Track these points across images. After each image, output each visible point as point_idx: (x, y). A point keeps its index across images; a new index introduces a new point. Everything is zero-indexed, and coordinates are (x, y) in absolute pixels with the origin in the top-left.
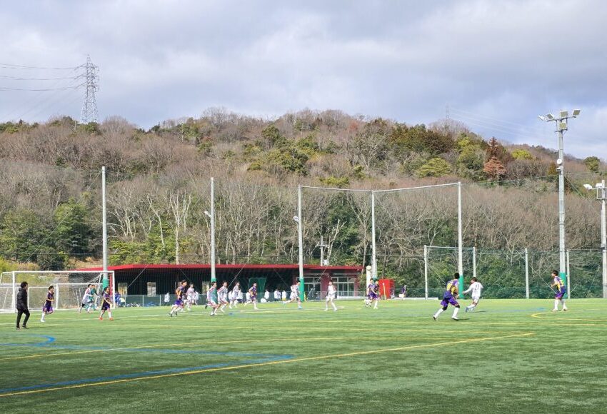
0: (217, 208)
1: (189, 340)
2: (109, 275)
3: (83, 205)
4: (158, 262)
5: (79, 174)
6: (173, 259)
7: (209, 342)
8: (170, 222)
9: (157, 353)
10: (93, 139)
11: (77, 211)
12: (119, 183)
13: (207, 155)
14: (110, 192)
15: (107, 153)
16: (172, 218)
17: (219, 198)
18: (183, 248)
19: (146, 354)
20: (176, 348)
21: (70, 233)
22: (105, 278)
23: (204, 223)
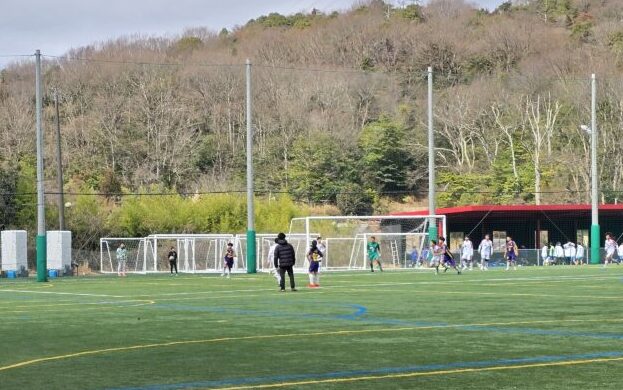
0: (600, 120)
1: (561, 316)
2: (438, 221)
3: (399, 123)
4: (508, 201)
5: (394, 80)
6: (531, 197)
7: (593, 319)
8: (526, 144)
9: (514, 333)
10: (414, 29)
11: (391, 133)
12: (450, 90)
13: (583, 41)
14: (438, 103)
15: (434, 48)
16: (530, 137)
17: (603, 106)
18: (546, 181)
19: (499, 334)
20: (542, 327)
21: (381, 163)
22: (432, 225)
23: (579, 142)
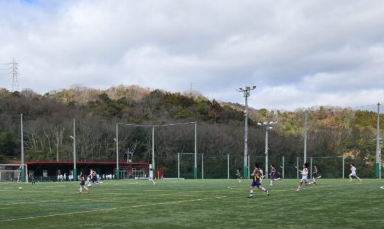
0: (77, 134)
1: (62, 199)
3: (12, 132)
6: (56, 159)
7: (71, 200)
9: (47, 205)
10: (17, 100)
11: (8, 136)
13: (72, 107)
14: (24, 126)
15: (23, 106)
16: (55, 139)
17: (78, 130)
18: (60, 154)
19: (42, 205)
20: (56, 202)
22: (23, 168)
23: (71, 141)
